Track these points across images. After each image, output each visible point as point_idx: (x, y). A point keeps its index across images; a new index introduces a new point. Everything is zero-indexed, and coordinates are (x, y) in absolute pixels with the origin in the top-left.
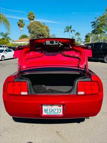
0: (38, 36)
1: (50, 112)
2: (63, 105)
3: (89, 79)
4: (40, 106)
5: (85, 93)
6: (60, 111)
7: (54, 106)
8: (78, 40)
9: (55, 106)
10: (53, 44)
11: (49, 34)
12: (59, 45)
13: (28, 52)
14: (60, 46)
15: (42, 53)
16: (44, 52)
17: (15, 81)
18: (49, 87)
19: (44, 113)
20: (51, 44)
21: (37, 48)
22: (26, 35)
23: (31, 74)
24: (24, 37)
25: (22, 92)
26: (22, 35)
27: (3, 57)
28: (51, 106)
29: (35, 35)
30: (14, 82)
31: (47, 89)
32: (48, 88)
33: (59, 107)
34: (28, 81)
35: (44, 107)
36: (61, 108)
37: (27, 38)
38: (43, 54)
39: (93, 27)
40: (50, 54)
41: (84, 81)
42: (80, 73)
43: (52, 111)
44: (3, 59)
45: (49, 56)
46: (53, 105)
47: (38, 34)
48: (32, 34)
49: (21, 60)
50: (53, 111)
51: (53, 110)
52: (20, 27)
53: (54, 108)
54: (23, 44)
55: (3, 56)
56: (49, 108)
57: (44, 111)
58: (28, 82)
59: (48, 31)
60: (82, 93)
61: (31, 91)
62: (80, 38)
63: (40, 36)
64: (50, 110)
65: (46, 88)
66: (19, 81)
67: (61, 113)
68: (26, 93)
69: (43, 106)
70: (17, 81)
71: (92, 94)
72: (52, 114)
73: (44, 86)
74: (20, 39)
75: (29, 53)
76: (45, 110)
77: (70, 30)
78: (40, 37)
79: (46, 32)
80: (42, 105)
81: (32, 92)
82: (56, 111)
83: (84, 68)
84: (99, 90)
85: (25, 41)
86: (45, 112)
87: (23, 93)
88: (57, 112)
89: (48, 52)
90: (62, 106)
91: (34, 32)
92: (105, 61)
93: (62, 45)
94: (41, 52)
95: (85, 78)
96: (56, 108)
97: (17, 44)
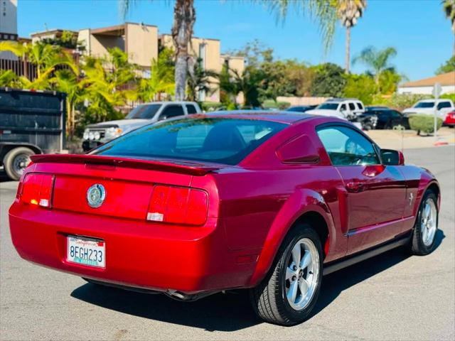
1: (81, 256)
2: (107, 243)
6: (101, 257)
9: (92, 242)
19: (70, 258)
28: (84, 242)
36: (103, 249)
43: (85, 254)
46: (88, 240)
50: (86, 256)
51: (86, 252)
53: (89, 247)
56: (80, 246)
57: (69, 251)
64: (82, 252)
67: (103, 264)
69: (69, 239)
72: (85, 261)
76: (72, 249)
80: (66, 235)
82: (93, 256)
88: (95, 258)
90: (104, 244)
96: (93, 248)
97: (415, 95)
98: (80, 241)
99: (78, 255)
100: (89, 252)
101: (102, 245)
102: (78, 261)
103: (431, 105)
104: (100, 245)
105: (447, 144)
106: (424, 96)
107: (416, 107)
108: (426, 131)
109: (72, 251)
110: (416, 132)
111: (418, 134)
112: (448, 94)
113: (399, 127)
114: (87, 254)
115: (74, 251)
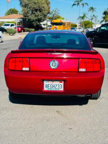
0: (33, 11)
2: (65, 81)
5: (86, 70)
6: (61, 87)
8: (92, 19)
9: (56, 82)
11: (49, 8)
19: (45, 89)
22: (16, 9)
24: (13, 12)
25: (24, 67)
26: (9, 9)
28: (52, 82)
29: (29, 9)
30: (15, 58)
33: (60, 82)
35: (45, 83)
36: (62, 84)
37: (17, 13)
41: (86, 59)
47: (34, 8)
48: (25, 7)
53: (55, 84)
54: (11, 22)
56: (50, 84)
59: (48, 4)
60: (83, 70)
62: (95, 16)
63: (36, 10)
64: (52, 86)
67: (62, 89)
68: (27, 69)
71: (94, 72)
72: (53, 89)
74: (6, 15)
76: (46, 85)
77: (80, 3)
78: (37, 12)
79: (46, 5)
80: (43, 80)
82: (57, 87)
84: (101, 68)
85: (15, 18)
86: (46, 87)
87: (24, 69)
90: (63, 82)
91: (28, 5)
96: (57, 84)
97: (2, 22)
99: (49, 87)
100: (55, 86)
102: (49, 90)
103: (8, 25)
105: (21, 38)
106: (5, 22)
107: (4, 25)
108: (12, 34)
109: (46, 86)
110: (9, 34)
111: (10, 35)
112: (12, 21)
113: (5, 32)
114: (54, 86)
115: (47, 86)
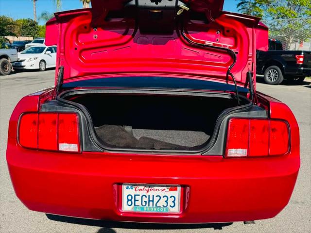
1: (144, 204)
2: (184, 187)
3: (263, 114)
4: (115, 186)
5: (248, 152)
6: (174, 202)
7: (156, 188)
9: (160, 188)
10: (160, 4)
12: (178, 8)
13: (86, 30)
14: (178, 13)
15: (125, 33)
16: (132, 30)
17: (43, 110)
18: (143, 130)
19: (126, 208)
20: (154, 4)
21: (114, 20)
23: (92, 92)
25: (63, 142)
27: (43, 63)
28: (147, 188)
30: (38, 112)
31: (138, 138)
32: (139, 134)
33: (171, 190)
34: (80, 113)
35: (127, 191)
36: (177, 194)
38: (128, 37)
39: (240, 7)
40: (150, 38)
41: (248, 119)
42: (232, 95)
43: (149, 201)
44: (43, 68)
45: (146, 43)
46: (154, 186)
49: (64, 53)
50: (151, 203)
51: (151, 199)
52: (83, 3)
53: (155, 193)
55: (43, 61)
56: (141, 193)
57: (125, 200)
58: (83, 115)
60: (240, 152)
61: (88, 142)
64: (145, 199)
65: (134, 135)
66: (54, 110)
67: (176, 209)
68: (73, 148)
69: (124, 187)
70: (47, 111)
71: (269, 156)
72: (150, 209)
73: (128, 128)
75: (89, 32)
76: (130, 198)
80: (120, 184)
81: (91, 144)
82: (162, 202)
83: (244, 82)
86: (130, 203)
87: (64, 147)
88: (165, 205)
89: (142, 32)
90: (179, 189)
92: (267, 79)
93: (185, 10)
94: (124, 30)
95: (250, 109)
96: (162, 194)
98: (142, 187)
99: (138, 203)
100: (156, 199)
101: (176, 190)
102: (138, 210)
104: (173, 189)
109: (128, 200)
114: (153, 201)
115: (132, 200)
